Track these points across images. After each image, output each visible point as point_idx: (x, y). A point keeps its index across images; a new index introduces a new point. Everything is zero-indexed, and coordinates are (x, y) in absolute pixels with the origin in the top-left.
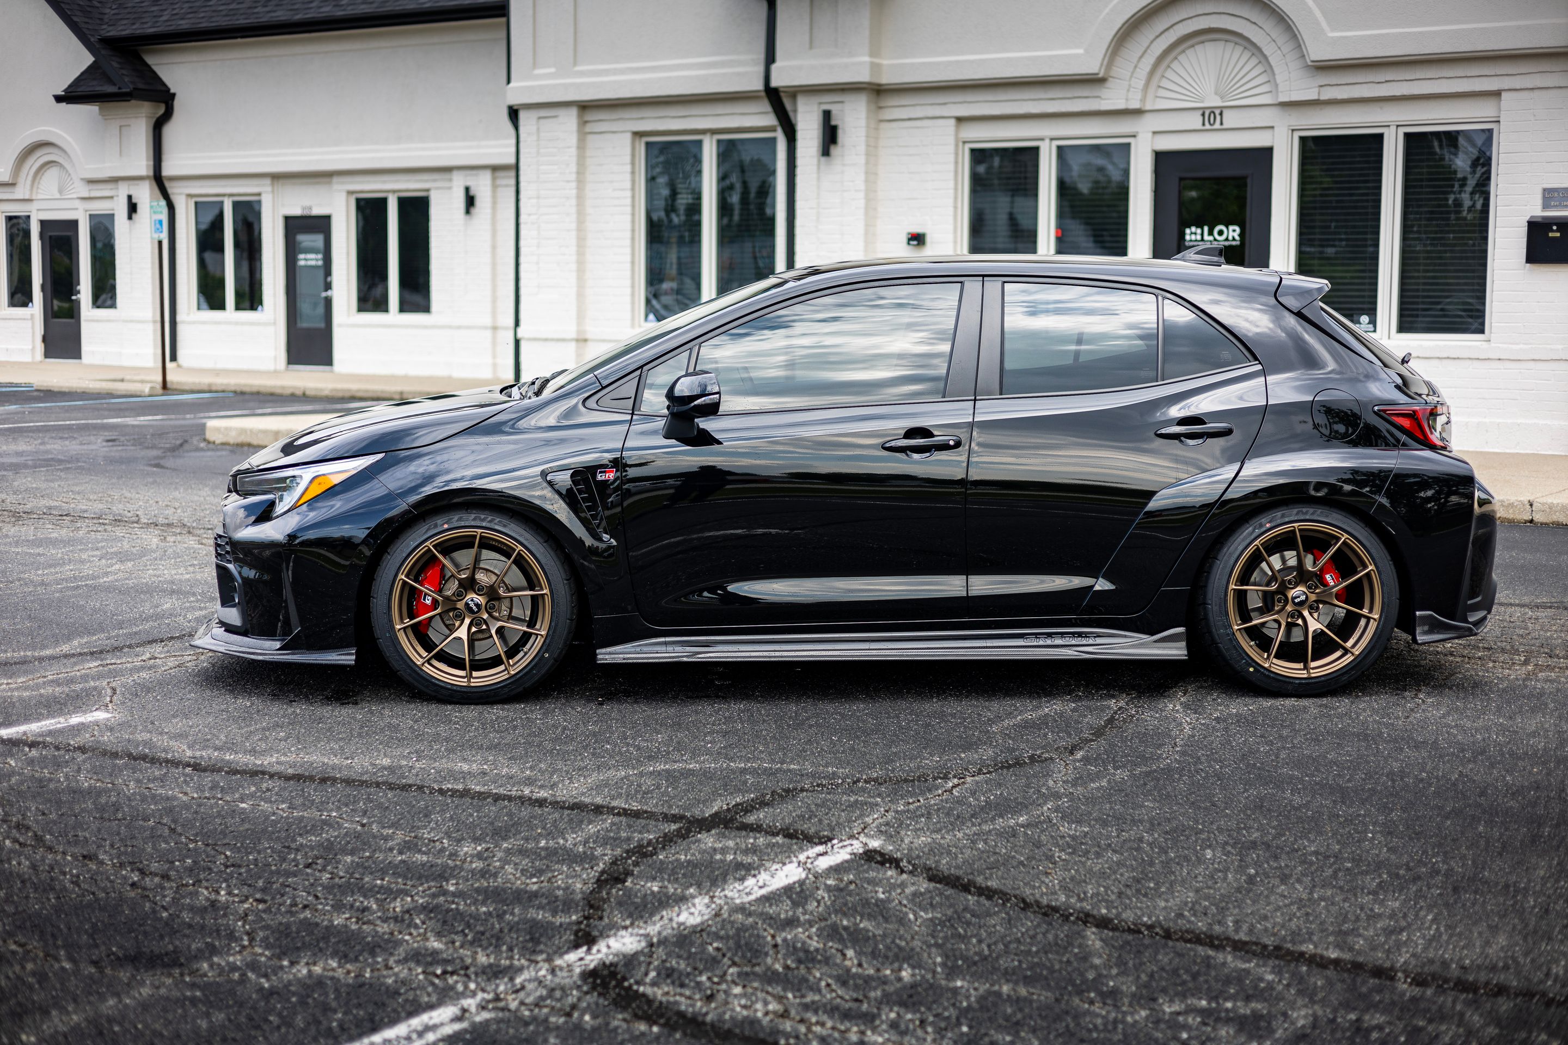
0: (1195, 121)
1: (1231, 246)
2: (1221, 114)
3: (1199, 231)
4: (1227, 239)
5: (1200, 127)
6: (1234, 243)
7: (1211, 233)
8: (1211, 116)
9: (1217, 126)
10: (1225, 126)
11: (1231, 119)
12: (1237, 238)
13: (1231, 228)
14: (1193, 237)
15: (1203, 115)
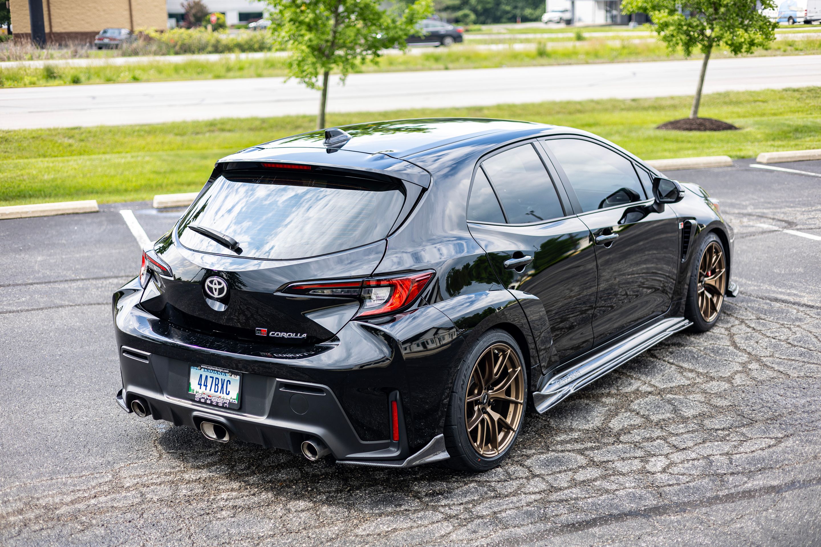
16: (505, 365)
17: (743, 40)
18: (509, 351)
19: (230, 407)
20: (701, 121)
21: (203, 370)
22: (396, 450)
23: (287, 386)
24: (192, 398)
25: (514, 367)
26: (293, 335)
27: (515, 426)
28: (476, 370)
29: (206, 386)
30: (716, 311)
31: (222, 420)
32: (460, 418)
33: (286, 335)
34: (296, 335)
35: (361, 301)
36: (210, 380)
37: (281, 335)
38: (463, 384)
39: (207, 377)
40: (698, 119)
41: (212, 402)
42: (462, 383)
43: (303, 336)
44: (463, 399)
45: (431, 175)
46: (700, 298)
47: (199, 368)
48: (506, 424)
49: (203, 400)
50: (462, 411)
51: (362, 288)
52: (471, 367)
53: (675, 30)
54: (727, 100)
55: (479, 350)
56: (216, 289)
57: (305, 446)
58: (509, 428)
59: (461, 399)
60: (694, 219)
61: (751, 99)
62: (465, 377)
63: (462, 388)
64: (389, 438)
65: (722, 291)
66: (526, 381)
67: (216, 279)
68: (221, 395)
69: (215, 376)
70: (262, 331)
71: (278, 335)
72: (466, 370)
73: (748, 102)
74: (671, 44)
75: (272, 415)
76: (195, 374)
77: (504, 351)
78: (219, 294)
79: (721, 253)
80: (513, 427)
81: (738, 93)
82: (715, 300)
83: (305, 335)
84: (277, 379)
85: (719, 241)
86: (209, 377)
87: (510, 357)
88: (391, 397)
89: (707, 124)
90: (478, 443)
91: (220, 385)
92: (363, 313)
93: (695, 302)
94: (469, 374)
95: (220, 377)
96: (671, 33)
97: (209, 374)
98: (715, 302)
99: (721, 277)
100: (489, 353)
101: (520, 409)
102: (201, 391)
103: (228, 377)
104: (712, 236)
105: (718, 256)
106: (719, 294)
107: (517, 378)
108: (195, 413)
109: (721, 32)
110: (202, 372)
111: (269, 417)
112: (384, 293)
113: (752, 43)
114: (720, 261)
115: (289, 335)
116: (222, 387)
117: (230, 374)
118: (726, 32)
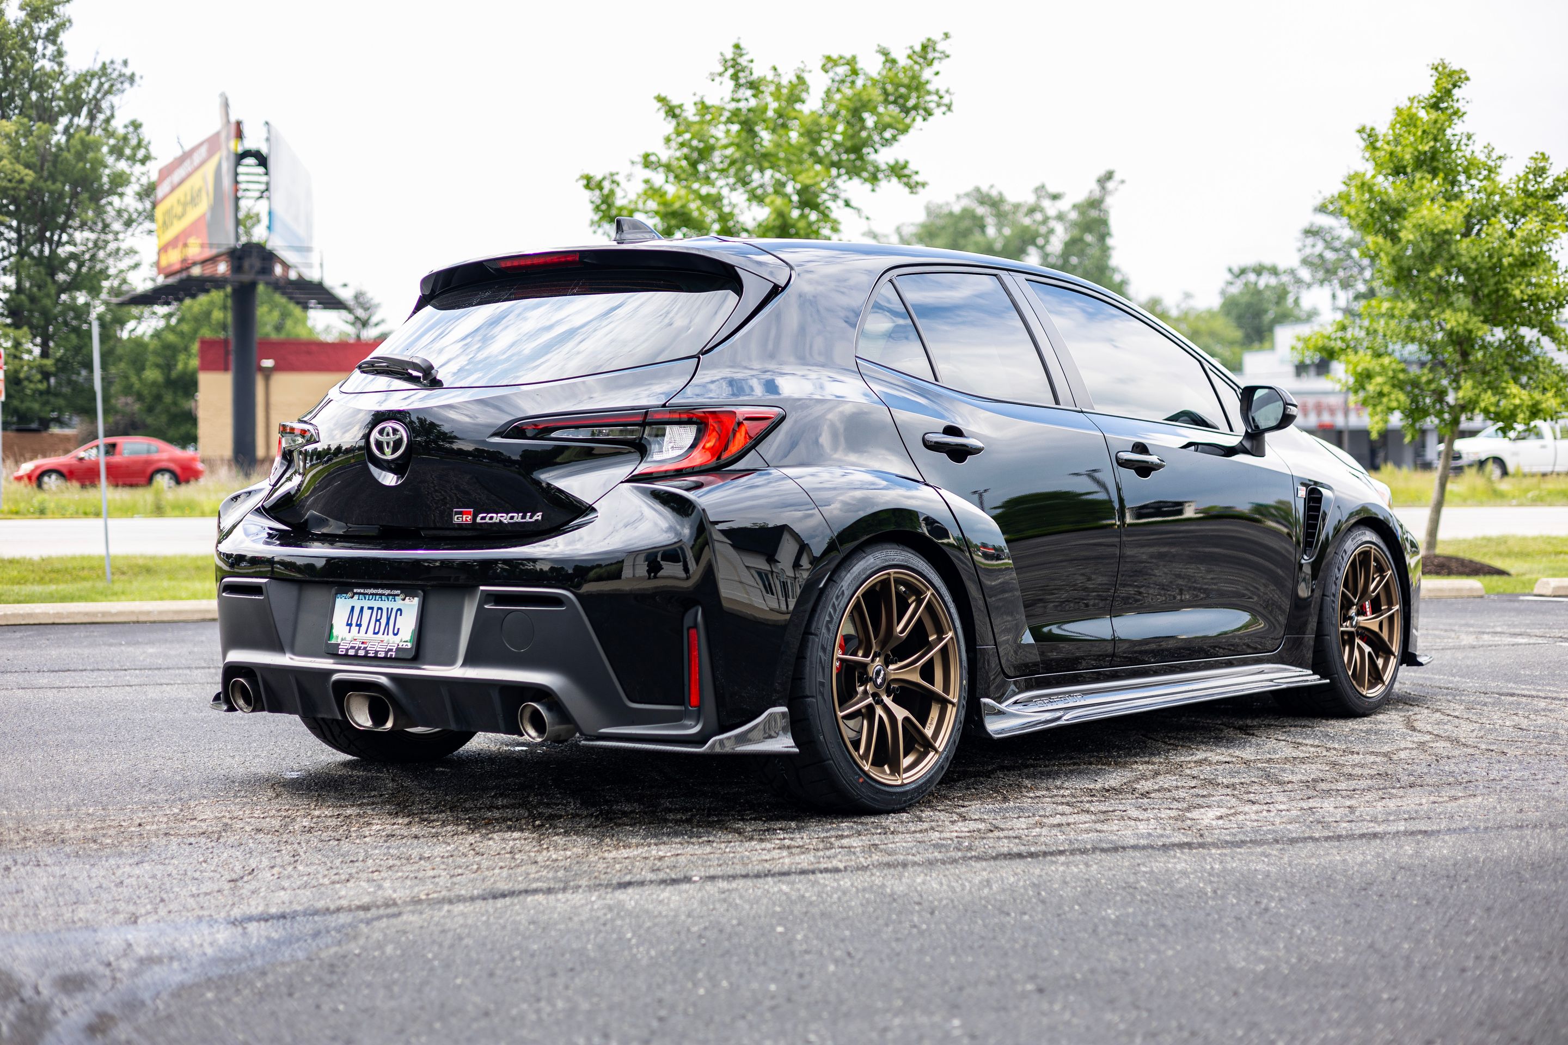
16: (920, 618)
17: (1517, 401)
18: (929, 594)
19: (400, 658)
20: (1441, 560)
21: (356, 597)
22: (693, 723)
23: (500, 599)
24: (333, 652)
25: (940, 632)
26: (518, 518)
27: (941, 743)
28: (857, 606)
29: (359, 625)
30: (1383, 682)
31: (383, 680)
32: (822, 684)
33: (505, 518)
34: (523, 517)
35: (642, 450)
36: (367, 613)
37: (497, 518)
38: (830, 622)
39: (362, 608)
40: (1436, 556)
41: (367, 652)
42: (827, 618)
43: (535, 518)
44: (829, 648)
45: (791, 268)
46: (1347, 648)
47: (350, 594)
48: (923, 736)
49: (351, 652)
50: (827, 671)
51: (644, 424)
52: (847, 594)
53: (1385, 383)
54: (1503, 548)
55: (865, 569)
56: (388, 444)
57: (527, 714)
58: (928, 746)
59: (824, 649)
60: (1329, 488)
61: (1550, 548)
62: (835, 610)
63: (828, 629)
64: (681, 703)
65: (1396, 648)
66: (965, 664)
67: (389, 425)
68: (385, 637)
69: (375, 604)
70: (463, 518)
71: (491, 518)
72: (837, 597)
73: (1545, 553)
74: (1379, 409)
75: (471, 660)
76: (343, 606)
77: (919, 594)
78: (394, 452)
79: (1389, 572)
80: (937, 745)
81: (1524, 539)
82: (1380, 662)
83: (538, 516)
84: (482, 588)
85: (1382, 545)
86: (365, 609)
87: (929, 606)
88: (688, 621)
89: (1454, 565)
90: (861, 751)
91: (384, 621)
92: (643, 468)
93: (1336, 654)
94: (842, 604)
95: (385, 604)
96: (1378, 389)
97: (366, 603)
98: (1380, 667)
99: (1391, 618)
100: (885, 583)
101: (951, 713)
102: (349, 637)
103: (398, 603)
104: (1367, 533)
105: (1383, 578)
106: (1388, 653)
107: (944, 651)
108: (336, 677)
109: (1477, 391)
110: (357, 602)
111: (464, 664)
112: (686, 435)
113: (1535, 412)
114: (1387, 586)
115: (512, 518)
116: (388, 623)
117: (402, 596)
118: (1485, 391)
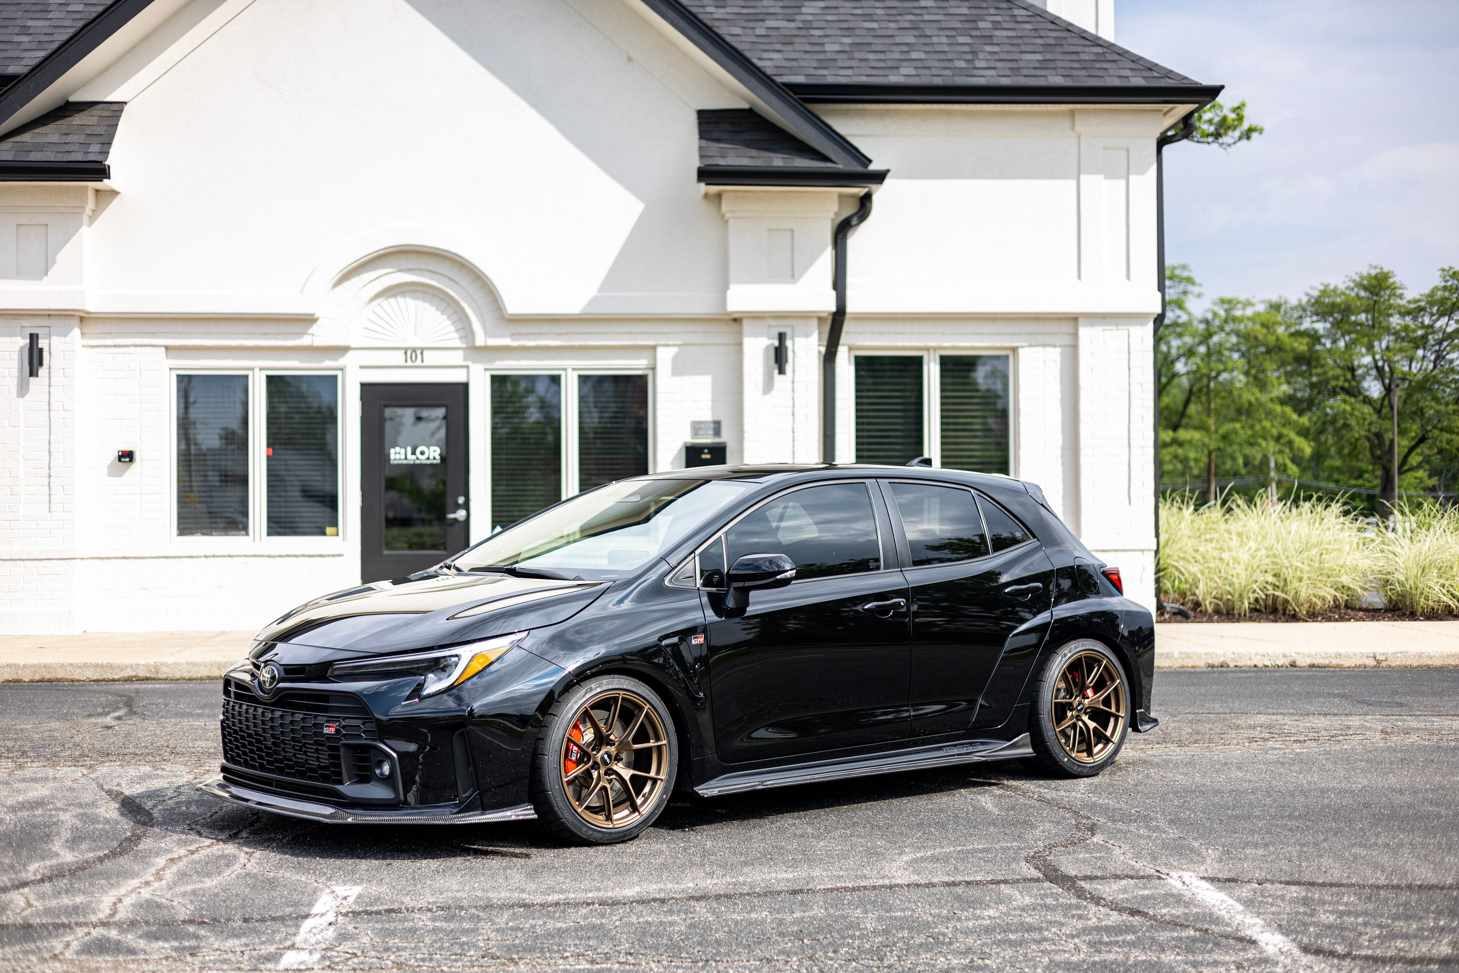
0: (398, 358)
1: (432, 465)
2: (422, 353)
3: (403, 451)
4: (428, 458)
5: (403, 363)
6: (435, 462)
7: (414, 453)
8: (413, 353)
9: (418, 363)
10: (425, 363)
11: (430, 358)
12: (438, 457)
13: (432, 448)
14: (398, 457)
15: (406, 353)
